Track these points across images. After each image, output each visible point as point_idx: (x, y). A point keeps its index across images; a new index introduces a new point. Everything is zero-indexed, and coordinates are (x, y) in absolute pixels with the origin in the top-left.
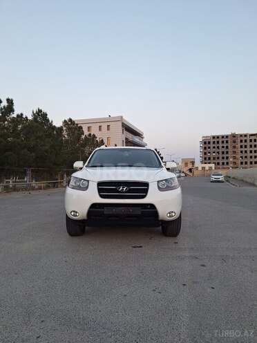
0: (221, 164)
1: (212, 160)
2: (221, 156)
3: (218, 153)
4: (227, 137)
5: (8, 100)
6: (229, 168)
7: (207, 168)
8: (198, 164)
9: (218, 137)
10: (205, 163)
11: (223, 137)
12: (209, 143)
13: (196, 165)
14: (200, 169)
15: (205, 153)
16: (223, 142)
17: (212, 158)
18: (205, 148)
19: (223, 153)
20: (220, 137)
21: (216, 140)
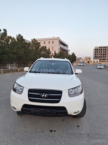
0: (102, 59)
1: (98, 58)
2: (102, 56)
3: (101, 54)
4: (106, 47)
5: (4, 30)
6: (105, 62)
7: (96, 61)
8: (92, 59)
9: (102, 47)
10: (95, 59)
11: (104, 47)
12: (98, 50)
13: (91, 60)
14: (93, 61)
15: (95, 55)
16: (104, 50)
17: (98, 57)
18: (96, 52)
19: (103, 54)
20: (103, 47)
21: (101, 49)
